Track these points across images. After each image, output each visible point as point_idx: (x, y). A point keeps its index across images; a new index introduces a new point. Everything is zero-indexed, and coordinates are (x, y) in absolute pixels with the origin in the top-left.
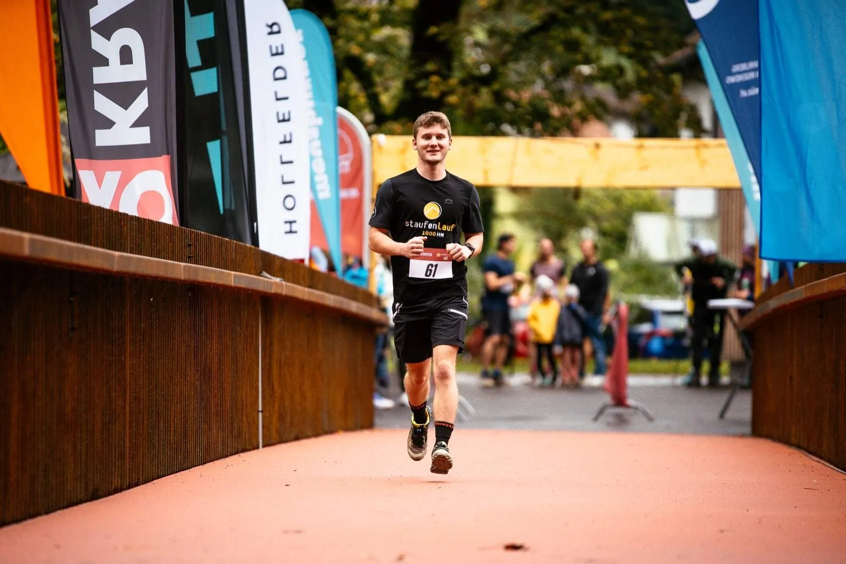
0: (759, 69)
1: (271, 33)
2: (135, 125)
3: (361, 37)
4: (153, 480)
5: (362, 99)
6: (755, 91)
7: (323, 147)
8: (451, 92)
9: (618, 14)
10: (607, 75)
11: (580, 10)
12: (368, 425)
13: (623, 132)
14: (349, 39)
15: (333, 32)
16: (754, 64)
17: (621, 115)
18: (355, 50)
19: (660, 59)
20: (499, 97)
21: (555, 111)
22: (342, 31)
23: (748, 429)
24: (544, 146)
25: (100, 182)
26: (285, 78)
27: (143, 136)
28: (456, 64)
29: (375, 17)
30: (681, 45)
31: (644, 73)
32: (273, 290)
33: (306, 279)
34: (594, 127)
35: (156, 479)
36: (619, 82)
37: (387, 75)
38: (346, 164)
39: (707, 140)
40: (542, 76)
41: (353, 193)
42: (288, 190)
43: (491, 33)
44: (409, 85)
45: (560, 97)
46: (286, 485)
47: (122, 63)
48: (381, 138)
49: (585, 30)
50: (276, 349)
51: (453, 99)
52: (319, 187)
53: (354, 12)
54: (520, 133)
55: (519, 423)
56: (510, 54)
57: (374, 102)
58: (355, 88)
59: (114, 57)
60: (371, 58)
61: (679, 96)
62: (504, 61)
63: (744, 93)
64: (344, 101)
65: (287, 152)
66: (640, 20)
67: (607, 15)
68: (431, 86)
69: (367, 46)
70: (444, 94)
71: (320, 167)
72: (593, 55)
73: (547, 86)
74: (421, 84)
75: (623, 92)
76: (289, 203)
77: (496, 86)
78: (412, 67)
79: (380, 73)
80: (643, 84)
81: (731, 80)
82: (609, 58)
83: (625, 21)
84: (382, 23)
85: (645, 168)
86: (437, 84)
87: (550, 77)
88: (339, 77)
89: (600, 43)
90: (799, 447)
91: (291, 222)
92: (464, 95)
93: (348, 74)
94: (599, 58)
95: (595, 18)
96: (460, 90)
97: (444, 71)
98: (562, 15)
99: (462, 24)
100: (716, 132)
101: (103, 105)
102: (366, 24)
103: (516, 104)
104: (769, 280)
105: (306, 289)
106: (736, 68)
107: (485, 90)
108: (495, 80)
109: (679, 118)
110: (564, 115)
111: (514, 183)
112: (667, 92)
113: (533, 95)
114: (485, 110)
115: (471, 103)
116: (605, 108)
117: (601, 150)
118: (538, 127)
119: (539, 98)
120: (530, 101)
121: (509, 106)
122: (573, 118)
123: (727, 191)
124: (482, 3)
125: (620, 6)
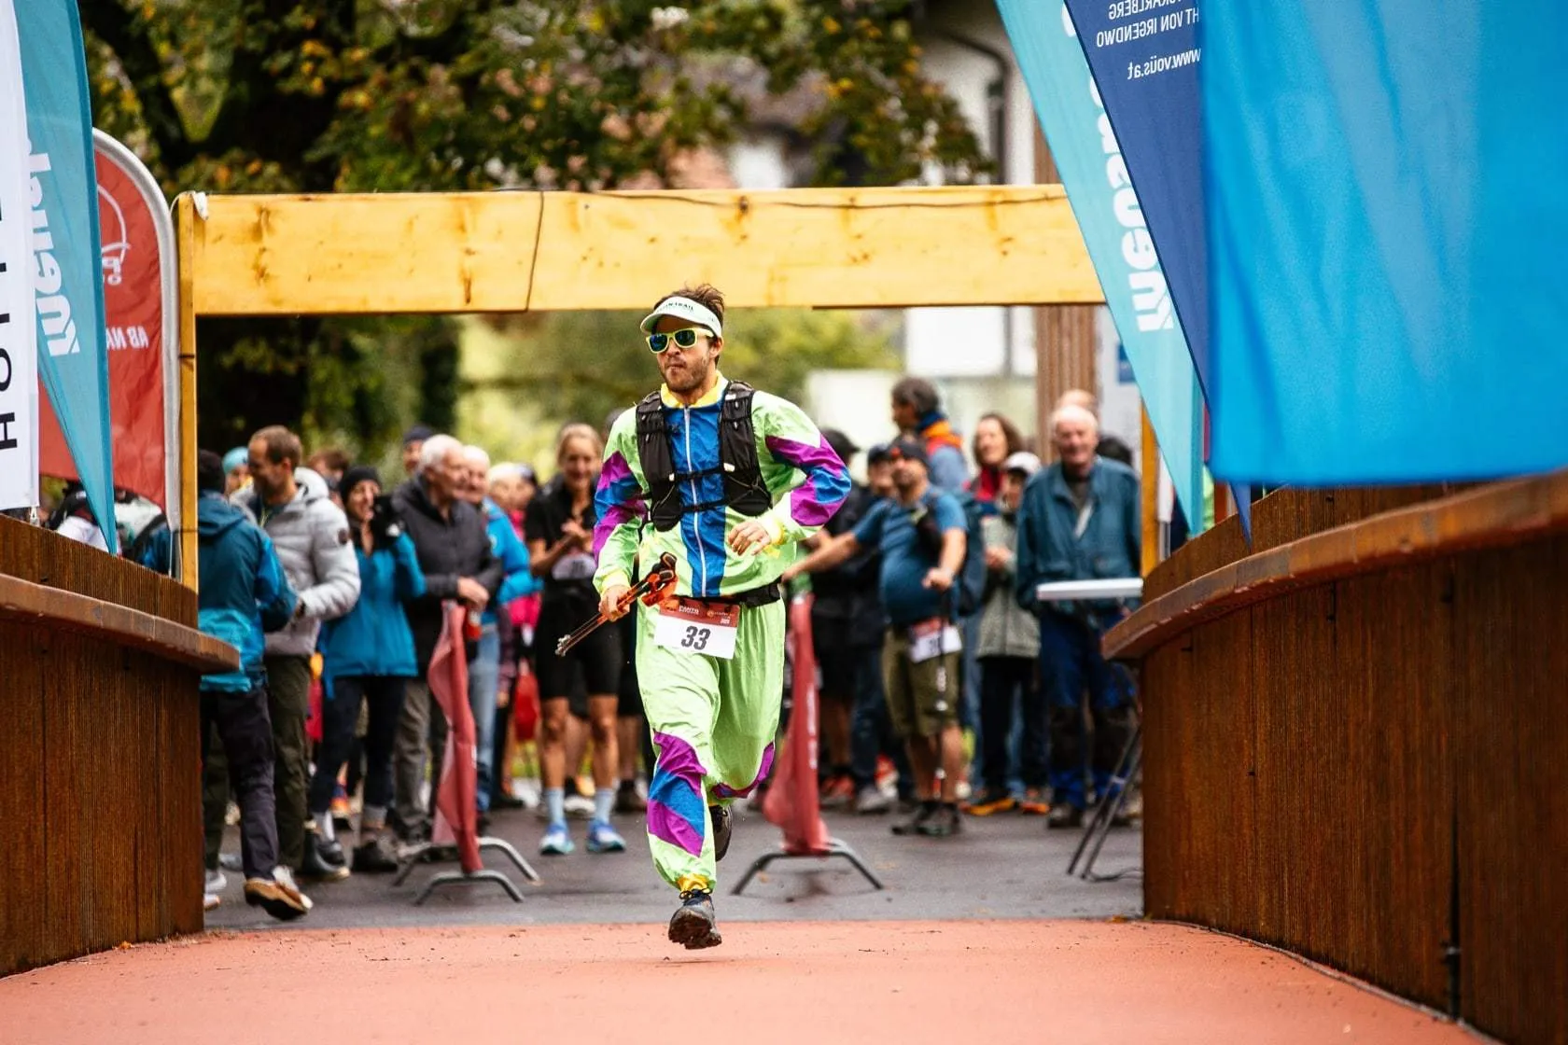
5: (131, 104)
8: (360, 82)
10: (738, 32)
13: (760, 168)
20: (475, 91)
21: (613, 124)
23: (1135, 903)
24: (600, 205)
31: (827, 24)
33: (36, 564)
34: (704, 163)
36: (772, 47)
37: (189, 42)
40: (582, 37)
41: (136, 336)
44: (244, 66)
45: (628, 90)
51: (360, 98)
57: (159, 108)
68: (307, 67)
70: (334, 87)
75: (784, 73)
77: (465, 63)
78: (251, 20)
79: (173, 39)
81: (1105, 37)
85: (861, 259)
86: (317, 60)
87: (599, 39)
92: (386, 87)
96: (377, 73)
97: (334, 27)
103: (518, 107)
104: (1179, 525)
105: (41, 586)
107: (439, 74)
108: (464, 50)
109: (920, 133)
110: (637, 135)
111: (536, 305)
112: (888, 70)
113: (558, 83)
114: (436, 123)
115: (406, 108)
116: (739, 111)
117: (755, 214)
118: (576, 162)
119: (576, 92)
120: (551, 98)
121: (502, 112)
122: (659, 138)
123: (1050, 312)
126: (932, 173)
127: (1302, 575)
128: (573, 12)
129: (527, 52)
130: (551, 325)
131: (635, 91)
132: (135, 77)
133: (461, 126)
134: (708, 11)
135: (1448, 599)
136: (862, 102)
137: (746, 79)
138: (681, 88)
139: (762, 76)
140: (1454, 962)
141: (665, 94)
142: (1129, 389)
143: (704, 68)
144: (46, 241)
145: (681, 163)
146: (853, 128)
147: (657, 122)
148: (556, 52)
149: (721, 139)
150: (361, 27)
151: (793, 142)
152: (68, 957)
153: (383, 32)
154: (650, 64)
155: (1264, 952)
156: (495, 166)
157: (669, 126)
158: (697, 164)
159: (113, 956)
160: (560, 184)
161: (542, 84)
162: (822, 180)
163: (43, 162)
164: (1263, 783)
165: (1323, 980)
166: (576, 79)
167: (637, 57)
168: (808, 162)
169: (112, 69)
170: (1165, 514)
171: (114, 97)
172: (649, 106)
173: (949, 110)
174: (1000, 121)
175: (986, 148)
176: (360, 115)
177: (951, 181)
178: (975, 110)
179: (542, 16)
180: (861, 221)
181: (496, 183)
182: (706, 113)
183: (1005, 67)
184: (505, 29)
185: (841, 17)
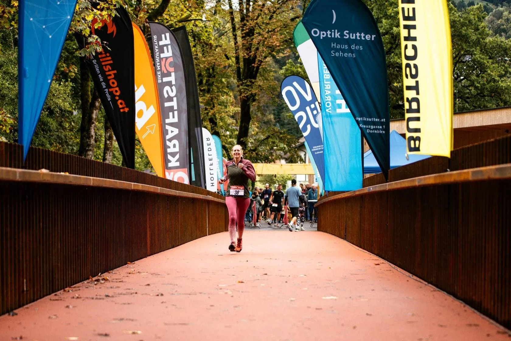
1: (207, 140)
2: (176, 161)
3: (226, 141)
5: (226, 155)
8: (247, 153)
9: (284, 135)
10: (281, 149)
15: (220, 140)
17: (284, 158)
18: (224, 144)
19: (293, 146)
20: (257, 154)
21: (270, 157)
23: (317, 229)
24: (269, 165)
25: (169, 174)
26: (211, 150)
27: (178, 164)
29: (228, 137)
31: (290, 149)
32: (210, 199)
36: (284, 151)
40: (267, 149)
42: (212, 176)
43: (255, 140)
45: (271, 154)
47: (174, 147)
49: (277, 139)
51: (247, 155)
53: (224, 135)
54: (262, 162)
55: (265, 229)
56: (259, 144)
59: (172, 146)
61: (298, 154)
62: (258, 146)
63: (316, 153)
64: (223, 155)
65: (211, 167)
66: (289, 137)
67: (282, 136)
72: (278, 145)
75: (285, 153)
76: (212, 179)
77: (256, 152)
79: (230, 149)
80: (289, 151)
81: (313, 150)
82: (282, 145)
83: (285, 137)
84: (230, 138)
85: (292, 170)
87: (269, 150)
89: (279, 142)
90: (330, 233)
91: (213, 184)
92: (249, 154)
94: (280, 145)
95: (278, 136)
96: (248, 152)
97: (245, 148)
98: (271, 136)
101: (170, 157)
102: (227, 138)
103: (261, 156)
104: (321, 195)
106: (314, 147)
107: (254, 153)
108: (256, 150)
109: (298, 159)
110: (272, 158)
111: (263, 174)
112: (295, 153)
113: (265, 154)
114: (254, 157)
115: (251, 156)
116: (281, 156)
117: (283, 166)
118: (266, 161)
119: (266, 155)
120: (264, 155)
121: (259, 156)
122: (274, 159)
123: (310, 175)
124: (253, 133)
125: (284, 133)
126: (299, 162)
127: (332, 200)
128: (266, 147)
129: (262, 151)
130: (264, 175)
131: (272, 154)
132: (226, 153)
133: (256, 157)
134: (279, 147)
135: (346, 202)
136: (293, 155)
137: (282, 153)
138: (276, 154)
139: (283, 153)
140: (345, 235)
141: (275, 155)
142: (317, 183)
143: (278, 152)
144: (218, 167)
145: (276, 161)
146: (292, 158)
147: (274, 157)
148: (265, 151)
149: (280, 159)
150: (247, 148)
151: (286, 159)
152: (219, 232)
153: (249, 149)
154: (273, 152)
155: (328, 234)
156: (259, 161)
157: (275, 158)
158: (277, 161)
159: (223, 232)
160: (265, 163)
161: (263, 154)
162: (289, 163)
163: (219, 160)
164: (328, 219)
165: (334, 237)
166: (266, 153)
167: (272, 151)
168: (287, 161)
169: (224, 152)
170: (320, 194)
171: (225, 155)
172: (273, 156)
173: (301, 157)
174: (305, 158)
175: (304, 160)
177: (301, 163)
178: (303, 157)
179: (263, 148)
180: (293, 167)
181: (259, 163)
182: (278, 156)
183: (306, 153)
184: (260, 149)
185: (291, 148)
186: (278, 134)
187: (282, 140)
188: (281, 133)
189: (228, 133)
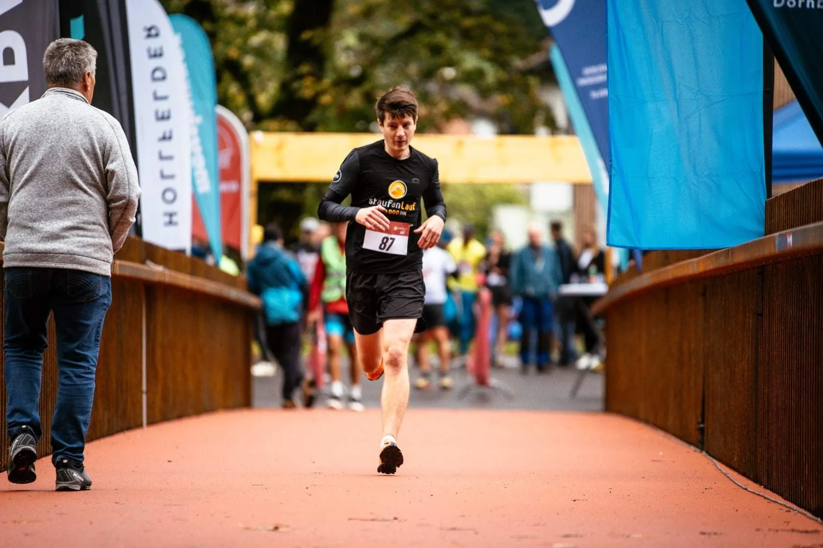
0: (607, 72)
1: (149, 36)
3: (239, 41)
4: (41, 457)
5: (240, 99)
6: (604, 93)
7: (202, 143)
8: (327, 93)
9: (479, 21)
10: (469, 78)
11: (444, 17)
12: (247, 403)
13: (484, 130)
14: (228, 43)
15: (212, 37)
16: (603, 68)
17: (481, 114)
18: (233, 53)
19: (518, 63)
20: (369, 98)
22: (221, 35)
23: (600, 405)
26: (164, 78)
28: (328, 65)
29: (252, 23)
30: (536, 49)
31: (503, 75)
32: (156, 278)
33: (188, 268)
34: (458, 125)
35: (44, 456)
36: (481, 83)
37: (265, 76)
38: (225, 160)
39: (563, 138)
40: (409, 77)
41: (232, 186)
42: (168, 183)
43: (362, 38)
44: (285, 87)
45: (426, 98)
46: (169, 461)
48: (258, 136)
49: (449, 35)
50: (159, 333)
52: (198, 182)
56: (378, 57)
57: (251, 102)
58: (233, 89)
60: (248, 61)
61: (535, 97)
62: (374, 63)
63: (595, 95)
64: (223, 101)
65: (167, 148)
66: (500, 27)
67: (468, 22)
68: (306, 86)
69: (245, 50)
70: (317, 95)
71: (200, 162)
73: (415, 86)
74: (295, 85)
75: (484, 93)
76: (169, 196)
77: (367, 86)
78: (288, 69)
80: (503, 86)
81: (583, 82)
82: (471, 61)
83: (485, 28)
87: (416, 78)
88: (218, 78)
89: (463, 48)
90: (647, 422)
91: (171, 215)
92: (336, 95)
93: (227, 76)
94: (461, 61)
95: (457, 25)
96: (333, 90)
97: (317, 72)
98: (427, 21)
99: (334, 29)
100: (570, 130)
102: (243, 30)
105: (188, 278)
106: (587, 71)
107: (355, 91)
108: (365, 83)
109: (535, 117)
110: (430, 114)
115: (342, 103)
123: (578, 187)
124: (353, 9)
125: (481, 13)
126: (542, 132)
128: (406, 68)
139: (477, 94)
158: (453, 126)
169: (228, 84)
176: (325, 107)
179: (395, 70)
184: (382, 75)
185: (509, 72)
186: (457, 14)
187: (471, 39)
188: (467, 12)
189: (250, 9)
